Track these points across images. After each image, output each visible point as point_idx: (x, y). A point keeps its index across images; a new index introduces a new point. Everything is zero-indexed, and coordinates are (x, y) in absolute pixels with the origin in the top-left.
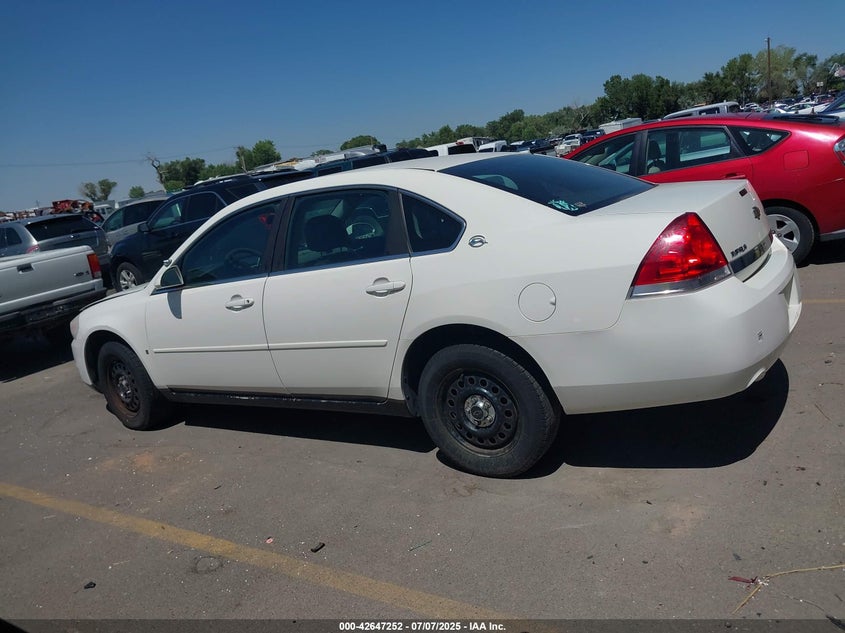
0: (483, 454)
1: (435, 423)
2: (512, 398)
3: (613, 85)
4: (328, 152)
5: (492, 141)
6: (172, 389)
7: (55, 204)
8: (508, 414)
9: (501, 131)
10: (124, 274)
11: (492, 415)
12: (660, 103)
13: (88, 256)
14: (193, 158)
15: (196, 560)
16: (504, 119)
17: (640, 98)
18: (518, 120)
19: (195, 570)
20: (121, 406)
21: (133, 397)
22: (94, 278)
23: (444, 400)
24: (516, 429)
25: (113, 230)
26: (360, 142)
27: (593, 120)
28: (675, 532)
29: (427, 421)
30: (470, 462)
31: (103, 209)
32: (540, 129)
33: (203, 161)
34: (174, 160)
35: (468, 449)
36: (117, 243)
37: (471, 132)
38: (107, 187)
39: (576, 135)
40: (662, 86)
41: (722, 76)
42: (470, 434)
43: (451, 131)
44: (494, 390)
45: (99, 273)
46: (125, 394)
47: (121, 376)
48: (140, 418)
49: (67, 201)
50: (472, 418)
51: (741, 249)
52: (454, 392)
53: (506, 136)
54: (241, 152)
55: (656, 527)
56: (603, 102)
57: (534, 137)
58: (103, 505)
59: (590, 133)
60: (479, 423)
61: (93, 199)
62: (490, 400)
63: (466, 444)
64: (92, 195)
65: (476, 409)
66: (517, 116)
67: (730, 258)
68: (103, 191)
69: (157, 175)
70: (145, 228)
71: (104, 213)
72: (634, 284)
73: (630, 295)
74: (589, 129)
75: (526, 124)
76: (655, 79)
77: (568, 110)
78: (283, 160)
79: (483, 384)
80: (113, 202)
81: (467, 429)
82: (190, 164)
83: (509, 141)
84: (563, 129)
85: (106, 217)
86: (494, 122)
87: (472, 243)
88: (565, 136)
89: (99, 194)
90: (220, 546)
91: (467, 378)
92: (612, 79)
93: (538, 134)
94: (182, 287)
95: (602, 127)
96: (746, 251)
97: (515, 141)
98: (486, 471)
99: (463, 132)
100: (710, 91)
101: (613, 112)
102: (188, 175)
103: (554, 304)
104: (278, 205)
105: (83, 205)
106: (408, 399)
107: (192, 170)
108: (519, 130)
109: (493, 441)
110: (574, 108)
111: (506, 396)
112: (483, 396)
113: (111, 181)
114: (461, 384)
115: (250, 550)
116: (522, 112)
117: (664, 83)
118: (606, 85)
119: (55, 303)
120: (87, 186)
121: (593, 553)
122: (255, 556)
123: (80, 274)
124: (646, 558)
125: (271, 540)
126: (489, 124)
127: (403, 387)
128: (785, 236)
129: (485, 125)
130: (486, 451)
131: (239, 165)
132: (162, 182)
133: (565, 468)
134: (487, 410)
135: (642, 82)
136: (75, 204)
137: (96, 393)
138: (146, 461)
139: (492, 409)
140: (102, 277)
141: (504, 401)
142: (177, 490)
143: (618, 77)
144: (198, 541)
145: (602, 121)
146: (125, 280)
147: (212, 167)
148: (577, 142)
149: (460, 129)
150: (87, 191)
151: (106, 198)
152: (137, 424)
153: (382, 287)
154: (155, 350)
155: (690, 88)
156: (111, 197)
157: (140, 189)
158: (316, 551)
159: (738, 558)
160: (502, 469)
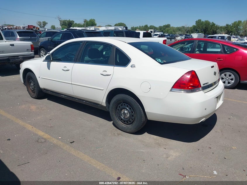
0: (124, 126)
1: (113, 114)
2: (134, 112)
3: (199, 22)
4: (110, 26)
5: (159, 32)
6: (44, 89)
7: (29, 26)
8: (133, 116)
9: (162, 29)
10: (42, 51)
11: (128, 115)
12: (211, 30)
13: (31, 45)
14: (71, 20)
15: (39, 139)
16: (164, 26)
17: (205, 28)
18: (168, 27)
19: (38, 141)
20: (30, 91)
21: (34, 89)
22: (32, 52)
23: (116, 108)
24: (134, 121)
25: (42, 37)
26: (120, 25)
27: (190, 32)
28: (169, 158)
29: (111, 113)
30: (120, 127)
31: (42, 30)
32: (174, 31)
33: (74, 21)
34: (65, 20)
35: (120, 123)
36: (42, 42)
37: (154, 28)
38: (45, 24)
39: (184, 35)
40: (213, 25)
41: (231, 26)
42: (122, 119)
43: (147, 26)
44: (130, 109)
45: (33, 51)
46: (32, 87)
47: (31, 82)
48: (35, 95)
49: (32, 26)
50: (123, 115)
51: (206, 84)
52: (119, 107)
53: (164, 31)
54: (85, 21)
55: (165, 156)
56: (194, 27)
57: (172, 33)
58: (19, 118)
59: (188, 36)
60: (125, 117)
61: (40, 27)
62: (128, 111)
63: (120, 122)
64: (40, 25)
65: (124, 113)
66: (168, 26)
67: (202, 86)
68: (43, 25)
69: (60, 23)
70: (50, 40)
71: (42, 31)
72: (172, 88)
73: (171, 91)
74: (188, 34)
75: (170, 29)
76: (211, 23)
77: (183, 27)
78: (97, 26)
79: (128, 106)
80: (46, 28)
81: (121, 118)
82: (70, 22)
83: (164, 33)
84: (180, 33)
85: (42, 32)
86: (161, 26)
87: (131, 66)
88: (181, 35)
89: (42, 25)
90: (46, 136)
91: (124, 104)
92: (199, 20)
93: (173, 32)
94: (51, 61)
95: (192, 34)
96: (208, 84)
97: (166, 33)
98: (124, 130)
99: (151, 27)
100: (227, 29)
101: (197, 30)
102: (69, 25)
103: (150, 89)
104: (81, 43)
105: (36, 28)
106: (107, 106)
107: (70, 24)
108: (168, 30)
109: (127, 123)
110: (185, 27)
111: (133, 111)
112: (127, 110)
113: (46, 22)
114: (122, 105)
115: (54, 139)
116: (170, 25)
117: (214, 24)
118: (196, 22)
119: (19, 57)
120: (39, 22)
121: (145, 159)
122: (55, 141)
123: (28, 50)
124: (159, 164)
125: (60, 137)
126: (159, 27)
127: (106, 102)
128: (230, 79)
129: (158, 27)
130: (125, 125)
131: (84, 25)
132: (61, 25)
133: (146, 134)
134: (127, 114)
135: (207, 23)
136: (34, 27)
137: (24, 85)
138: (33, 107)
139: (129, 114)
140: (34, 52)
141: (132, 112)
142: (39, 118)
143: (201, 20)
144: (41, 133)
145: (193, 32)
146: (42, 53)
147: (76, 24)
148: (183, 37)
149: (151, 26)
150: (39, 24)
151: (44, 27)
152: (34, 97)
153: (105, 73)
154: (42, 77)
155: (221, 27)
156: (45, 27)
157: (54, 26)
158: (71, 143)
159: (183, 169)
160: (128, 131)
